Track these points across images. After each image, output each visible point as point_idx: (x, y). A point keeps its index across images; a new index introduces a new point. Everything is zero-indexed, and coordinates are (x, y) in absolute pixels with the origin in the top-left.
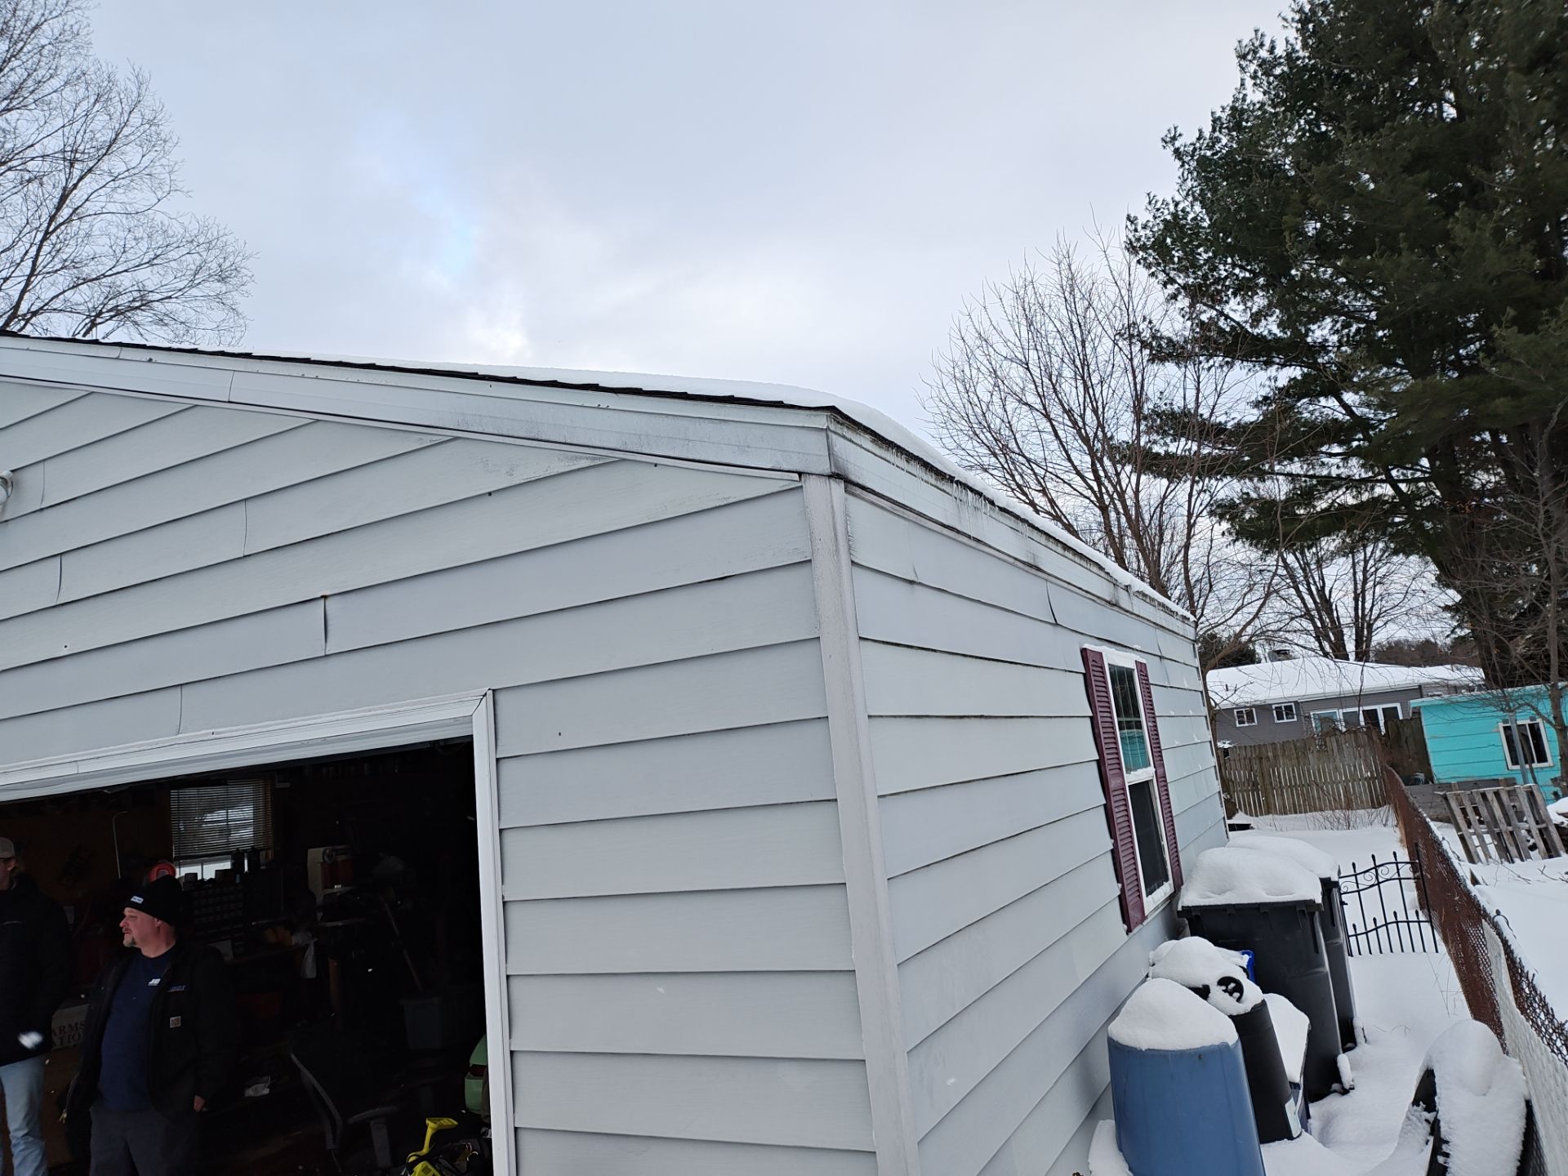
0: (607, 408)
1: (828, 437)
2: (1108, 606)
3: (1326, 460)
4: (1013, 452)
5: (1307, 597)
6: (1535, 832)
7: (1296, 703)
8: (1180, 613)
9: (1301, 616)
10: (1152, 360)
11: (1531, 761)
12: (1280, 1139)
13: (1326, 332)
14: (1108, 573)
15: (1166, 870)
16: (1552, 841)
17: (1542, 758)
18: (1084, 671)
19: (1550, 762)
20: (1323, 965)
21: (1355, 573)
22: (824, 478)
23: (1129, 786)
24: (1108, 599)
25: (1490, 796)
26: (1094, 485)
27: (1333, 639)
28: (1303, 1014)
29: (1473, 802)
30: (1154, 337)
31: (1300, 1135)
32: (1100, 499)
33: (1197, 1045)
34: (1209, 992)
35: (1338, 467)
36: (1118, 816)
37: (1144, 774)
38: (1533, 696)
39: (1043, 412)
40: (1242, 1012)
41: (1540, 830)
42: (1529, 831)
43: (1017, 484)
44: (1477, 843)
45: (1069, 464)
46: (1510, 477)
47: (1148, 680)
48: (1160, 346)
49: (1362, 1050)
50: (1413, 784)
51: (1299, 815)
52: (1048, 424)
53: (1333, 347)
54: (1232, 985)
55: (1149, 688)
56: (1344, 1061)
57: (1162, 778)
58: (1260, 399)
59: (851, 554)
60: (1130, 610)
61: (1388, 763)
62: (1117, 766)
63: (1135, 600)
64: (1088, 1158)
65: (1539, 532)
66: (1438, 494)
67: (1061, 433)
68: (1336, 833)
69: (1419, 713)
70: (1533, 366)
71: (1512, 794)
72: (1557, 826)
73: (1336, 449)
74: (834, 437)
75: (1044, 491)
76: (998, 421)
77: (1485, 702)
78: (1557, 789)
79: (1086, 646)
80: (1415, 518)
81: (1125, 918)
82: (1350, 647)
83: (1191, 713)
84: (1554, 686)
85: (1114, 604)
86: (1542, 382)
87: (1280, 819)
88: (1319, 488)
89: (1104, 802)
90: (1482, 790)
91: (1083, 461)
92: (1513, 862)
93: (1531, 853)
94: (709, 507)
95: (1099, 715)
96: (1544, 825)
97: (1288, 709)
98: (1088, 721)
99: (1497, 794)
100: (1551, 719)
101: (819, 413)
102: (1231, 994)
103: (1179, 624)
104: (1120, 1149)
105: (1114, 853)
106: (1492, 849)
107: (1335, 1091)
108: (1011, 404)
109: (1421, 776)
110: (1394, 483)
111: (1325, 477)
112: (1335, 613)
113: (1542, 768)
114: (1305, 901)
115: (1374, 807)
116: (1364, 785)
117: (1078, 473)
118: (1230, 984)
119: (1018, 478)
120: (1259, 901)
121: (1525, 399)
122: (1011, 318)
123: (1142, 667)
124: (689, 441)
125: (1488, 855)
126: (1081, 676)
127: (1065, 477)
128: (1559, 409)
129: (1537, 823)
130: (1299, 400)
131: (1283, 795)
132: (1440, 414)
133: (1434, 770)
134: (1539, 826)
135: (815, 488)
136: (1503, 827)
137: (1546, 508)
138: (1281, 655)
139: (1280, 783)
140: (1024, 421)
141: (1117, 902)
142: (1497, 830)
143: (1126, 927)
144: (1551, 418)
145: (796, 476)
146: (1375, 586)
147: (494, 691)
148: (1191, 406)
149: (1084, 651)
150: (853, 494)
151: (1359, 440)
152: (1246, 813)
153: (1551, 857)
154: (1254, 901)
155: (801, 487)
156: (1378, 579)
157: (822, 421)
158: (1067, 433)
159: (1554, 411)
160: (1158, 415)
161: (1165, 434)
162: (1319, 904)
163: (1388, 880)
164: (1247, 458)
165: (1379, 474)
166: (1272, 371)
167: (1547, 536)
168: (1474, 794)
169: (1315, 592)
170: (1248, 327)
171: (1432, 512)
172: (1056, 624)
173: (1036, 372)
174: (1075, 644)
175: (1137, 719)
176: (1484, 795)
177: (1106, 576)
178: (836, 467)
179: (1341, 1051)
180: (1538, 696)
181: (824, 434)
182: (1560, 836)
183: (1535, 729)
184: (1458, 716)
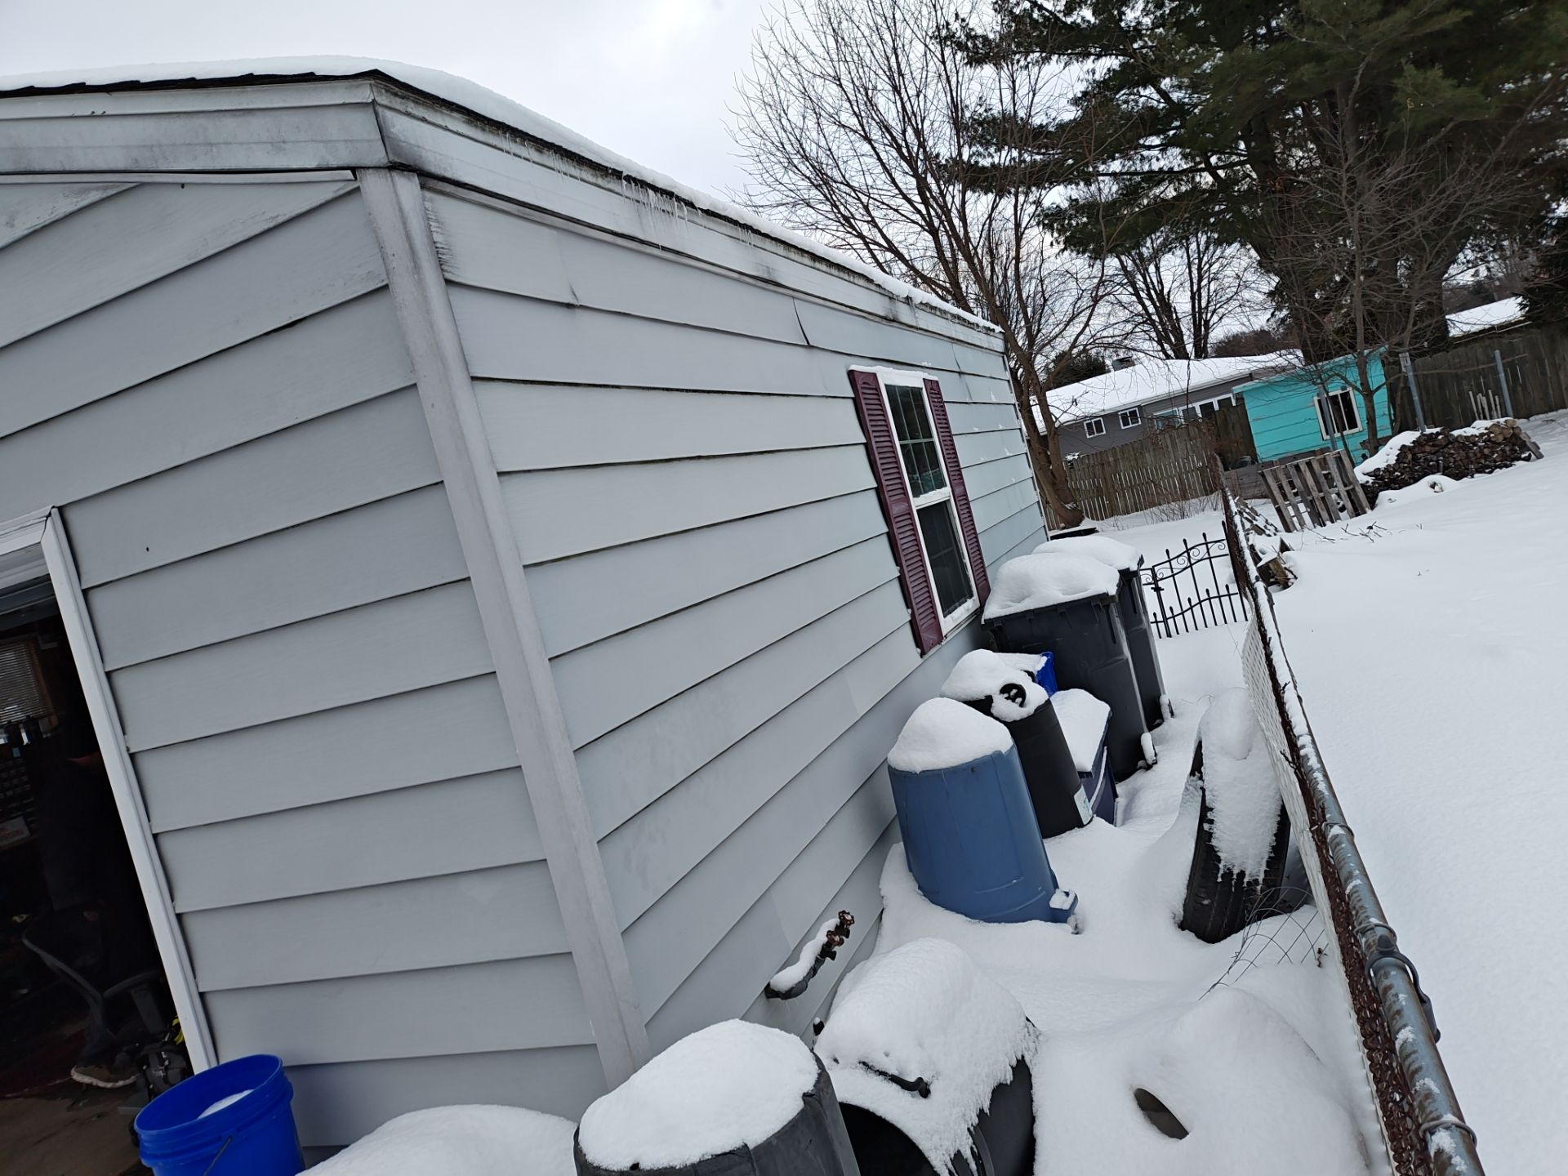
0: (103, 116)
1: (376, 114)
2: (884, 322)
3: (1146, 153)
4: (836, 182)
5: (1147, 303)
6: (1344, 494)
7: (1139, 407)
8: (981, 325)
9: (1144, 322)
10: (970, 63)
11: (1342, 429)
12: (1071, 828)
13: (1138, 13)
14: (879, 286)
15: (970, 587)
16: (1359, 500)
17: (1353, 425)
18: (853, 396)
19: (1360, 427)
20: (1121, 653)
21: (1190, 272)
22: (383, 172)
23: (918, 511)
24: (882, 314)
25: (1303, 467)
26: (922, 208)
27: (1173, 340)
28: (1103, 703)
29: (1288, 476)
30: (968, 36)
31: (1091, 820)
32: (930, 224)
33: (970, 759)
34: (992, 702)
35: (1158, 160)
36: (903, 542)
37: (941, 495)
38: (1342, 366)
39: (862, 133)
40: (1026, 716)
41: (1348, 492)
42: (1338, 494)
43: (843, 216)
44: (1292, 513)
45: (893, 188)
46: (1321, 152)
47: (941, 398)
48: (975, 45)
49: (1169, 725)
50: (1239, 467)
51: (1140, 513)
52: (869, 147)
53: (1147, 30)
54: (1014, 691)
55: (943, 407)
56: (1147, 739)
57: (962, 499)
58: (1080, 95)
59: (442, 270)
60: (914, 324)
61: (1216, 450)
62: (901, 491)
63: (920, 314)
64: (879, 883)
65: (1344, 201)
66: (1254, 175)
67: (883, 155)
68: (1172, 523)
69: (1243, 399)
70: (1335, 26)
71: (1324, 463)
72: (1363, 486)
73: (1155, 141)
74: (389, 114)
75: (873, 222)
76: (814, 146)
77: (1299, 379)
78: (1363, 452)
79: (853, 367)
80: (1234, 203)
81: (918, 642)
82: (1190, 348)
83: (1001, 428)
84: (1361, 353)
85: (892, 320)
86: (1343, 42)
87: (1122, 520)
88: (1144, 185)
89: (886, 530)
90: (1295, 462)
91: (909, 183)
92: (1325, 525)
93: (1340, 514)
94: (257, 232)
95: (873, 440)
96: (1351, 487)
97: (1133, 414)
98: (862, 449)
99: (1309, 464)
100: (1358, 384)
101: (360, 82)
102: (1013, 700)
103: (983, 336)
104: (911, 870)
105: (901, 579)
106: (1306, 517)
107: (1141, 768)
108: (830, 128)
109: (1248, 458)
110: (1212, 170)
111: (1148, 172)
112: (1174, 315)
113: (1353, 434)
114: (1099, 595)
115: (1207, 495)
116: (1197, 474)
117: (905, 197)
118: (1014, 692)
119: (842, 208)
120: (1055, 603)
121: (1328, 63)
122: (815, 29)
123: (933, 387)
124: (211, 144)
125: (1302, 523)
126: (851, 402)
127: (892, 203)
128: (1360, 72)
129: (1345, 486)
130: (1118, 92)
131: (1124, 496)
132: (1248, 88)
133: (1258, 451)
134: (1347, 488)
135: (374, 184)
136: (1316, 494)
137: (1349, 174)
138: (1125, 363)
139: (1122, 484)
140: (844, 145)
141: (908, 629)
142: (1310, 498)
143: (919, 650)
144: (1354, 82)
145: (348, 174)
146: (1209, 283)
147: (61, 509)
148: (1010, 108)
149: (851, 374)
150: (430, 189)
151: (1176, 128)
152: (1093, 519)
153: (1358, 515)
154: (1051, 603)
155: (358, 189)
156: (1212, 276)
157: (365, 93)
158: (889, 155)
159: (1356, 74)
160: (981, 124)
161: (987, 144)
162: (1113, 596)
163: (1199, 561)
164: (1070, 162)
165: (1200, 163)
166: (1089, 63)
167: (1351, 204)
168: (1289, 468)
169: (1155, 297)
170: (1061, 15)
171: (1249, 196)
172: (809, 346)
173: (848, 87)
174: (840, 367)
175: (930, 440)
176: (1297, 467)
177: (878, 289)
178: (395, 154)
179: (1145, 728)
180: (1347, 365)
181: (371, 110)
182: (1366, 494)
183: (1345, 396)
184: (1277, 395)
